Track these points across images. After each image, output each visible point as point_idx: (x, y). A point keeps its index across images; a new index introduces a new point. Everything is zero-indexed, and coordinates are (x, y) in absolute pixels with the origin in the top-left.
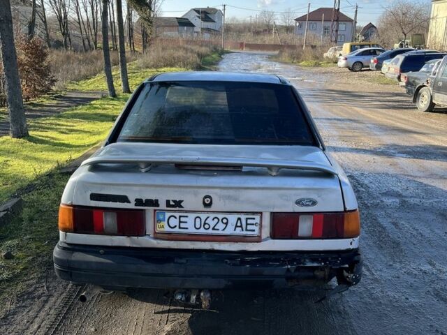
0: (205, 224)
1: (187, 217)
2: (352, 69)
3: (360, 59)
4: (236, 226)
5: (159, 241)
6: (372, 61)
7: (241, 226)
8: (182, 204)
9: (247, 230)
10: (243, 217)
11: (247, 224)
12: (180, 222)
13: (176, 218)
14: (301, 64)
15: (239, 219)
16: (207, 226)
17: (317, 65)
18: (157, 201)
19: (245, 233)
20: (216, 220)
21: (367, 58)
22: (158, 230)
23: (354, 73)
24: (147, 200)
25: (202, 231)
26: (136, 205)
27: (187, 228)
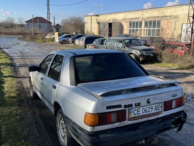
0: (146, 110)
1: (140, 109)
2: (62, 43)
3: (65, 39)
4: (155, 109)
5: (131, 121)
6: (70, 40)
7: (156, 109)
8: (140, 104)
9: (158, 110)
10: (157, 105)
11: (158, 107)
12: (138, 112)
13: (136, 110)
14: (37, 41)
15: (156, 106)
16: (146, 111)
17: (45, 42)
18: (132, 104)
19: (158, 111)
20: (149, 108)
21: (67, 38)
22: (131, 117)
23: (63, 45)
24: (128, 105)
25: (145, 113)
26: (124, 108)
27: (140, 114)
